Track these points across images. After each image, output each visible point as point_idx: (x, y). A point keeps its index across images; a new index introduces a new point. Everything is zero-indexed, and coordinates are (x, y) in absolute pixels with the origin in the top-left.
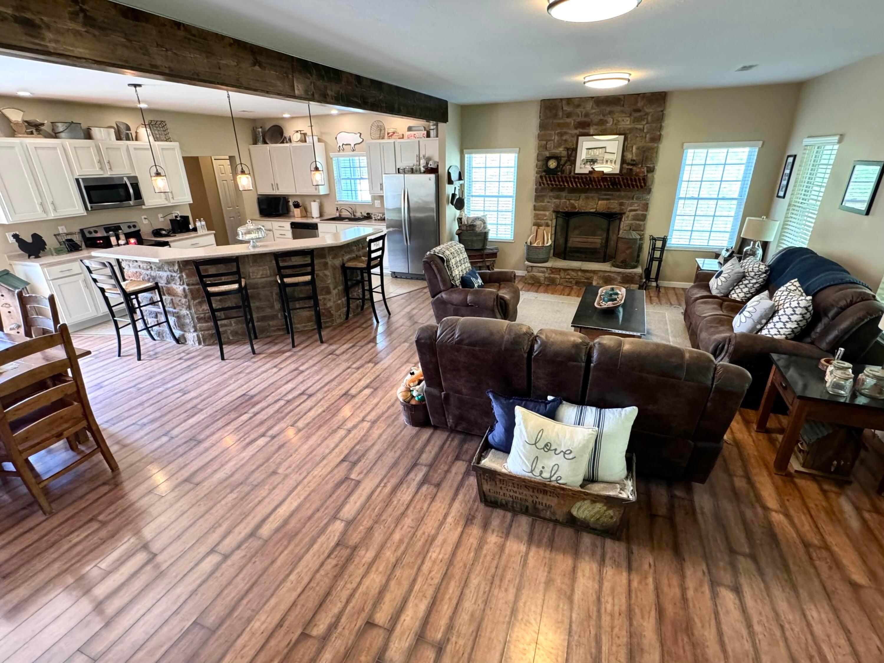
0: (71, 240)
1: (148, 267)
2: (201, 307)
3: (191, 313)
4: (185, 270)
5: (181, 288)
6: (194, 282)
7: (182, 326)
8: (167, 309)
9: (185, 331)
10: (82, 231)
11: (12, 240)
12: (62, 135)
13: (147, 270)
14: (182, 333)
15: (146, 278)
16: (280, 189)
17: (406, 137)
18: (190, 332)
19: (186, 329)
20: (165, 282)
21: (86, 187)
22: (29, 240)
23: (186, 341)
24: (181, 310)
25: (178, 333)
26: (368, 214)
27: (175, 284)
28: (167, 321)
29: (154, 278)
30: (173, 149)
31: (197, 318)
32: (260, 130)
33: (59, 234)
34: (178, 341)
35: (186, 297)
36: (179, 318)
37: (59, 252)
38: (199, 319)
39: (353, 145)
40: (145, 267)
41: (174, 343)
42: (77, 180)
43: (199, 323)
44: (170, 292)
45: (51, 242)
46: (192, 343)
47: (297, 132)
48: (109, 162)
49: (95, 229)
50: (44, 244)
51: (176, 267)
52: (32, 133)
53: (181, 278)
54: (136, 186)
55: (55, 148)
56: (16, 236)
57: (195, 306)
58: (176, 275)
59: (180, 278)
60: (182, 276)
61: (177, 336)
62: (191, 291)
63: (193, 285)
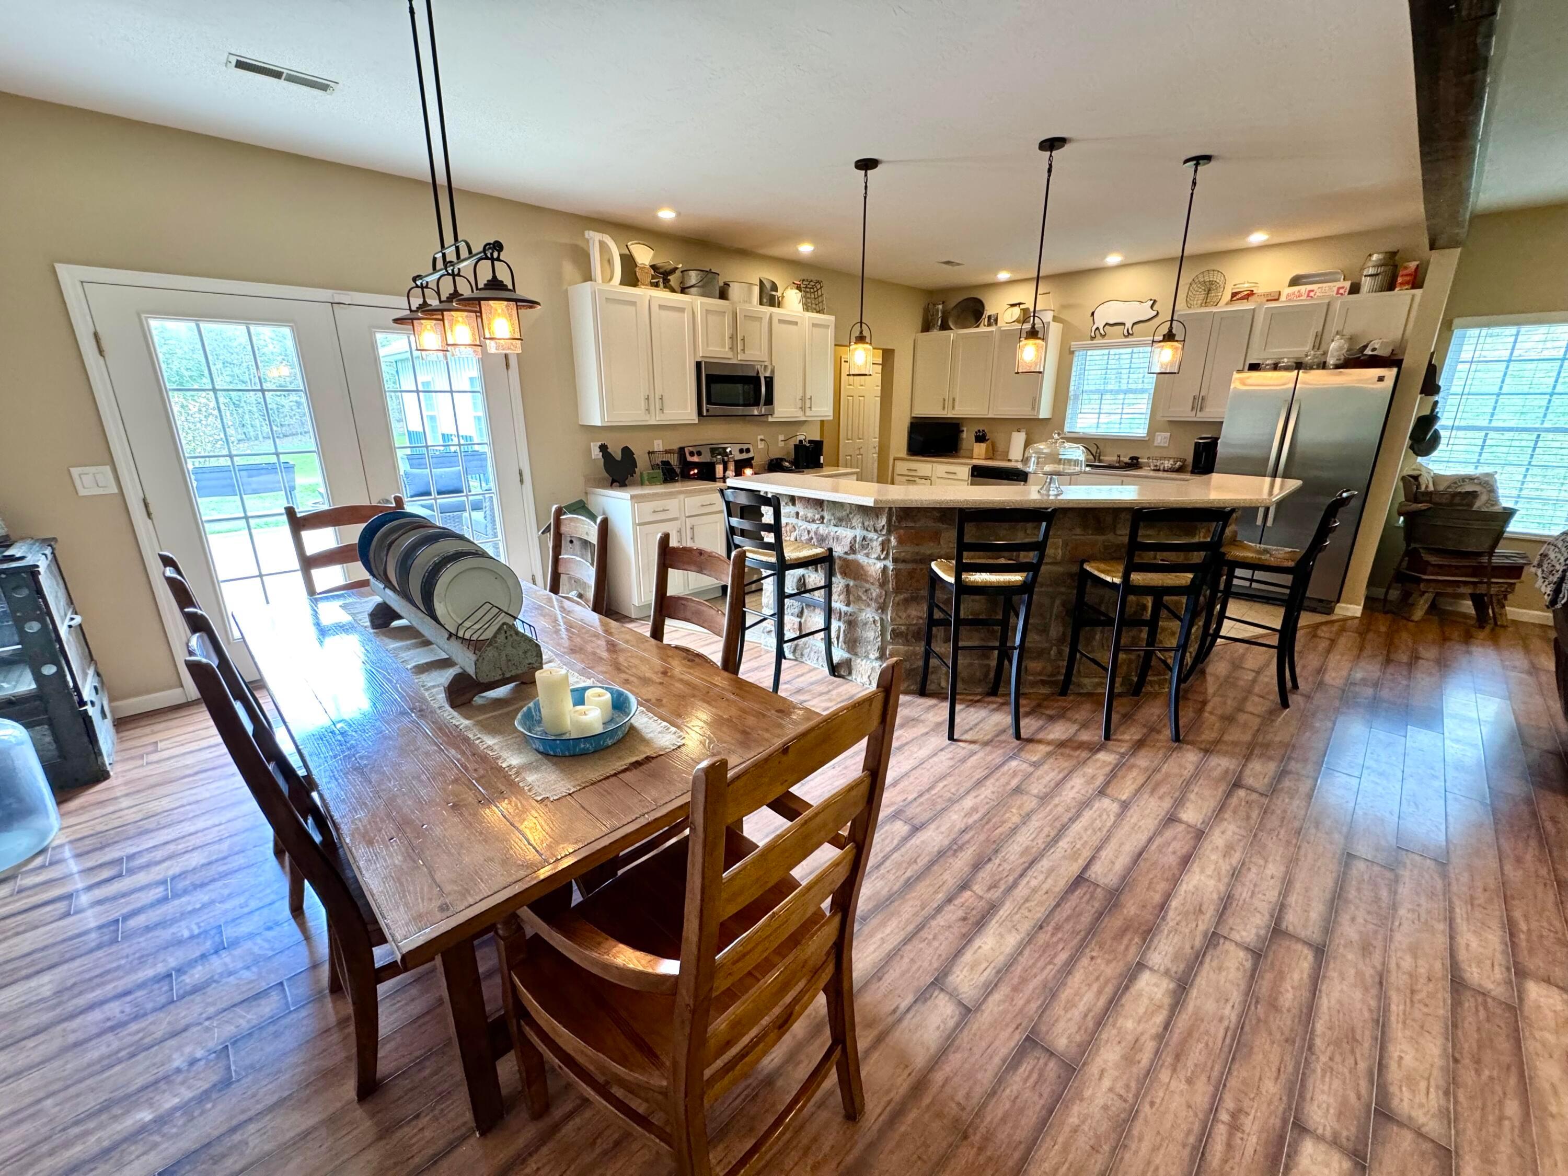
0: (666, 463)
1: (817, 516)
2: (906, 609)
3: (882, 619)
4: (897, 528)
5: (880, 565)
6: (908, 557)
7: (852, 644)
8: (834, 605)
9: (856, 654)
10: (682, 450)
11: (596, 453)
12: (693, 290)
13: (814, 521)
14: (846, 655)
15: (805, 537)
16: (957, 408)
17: (1283, 298)
18: (867, 657)
19: (861, 651)
20: (847, 549)
21: (707, 376)
22: (618, 456)
23: (850, 673)
24: (861, 610)
25: (839, 654)
26: (1132, 458)
27: (867, 555)
28: (827, 629)
29: (822, 539)
30: (827, 327)
31: (893, 630)
32: (940, 307)
33: (653, 452)
34: (834, 669)
35: (883, 584)
36: (852, 623)
37: (652, 481)
38: (896, 634)
39: (1129, 325)
40: (810, 515)
41: (826, 670)
42: (698, 364)
43: (892, 643)
44: (852, 570)
45: (642, 461)
46: (865, 679)
47: (1013, 305)
48: (743, 340)
49: (699, 449)
50: (635, 465)
51: (883, 521)
52: (656, 285)
53: (885, 545)
54: (770, 382)
55: (682, 310)
56: (603, 448)
57: (897, 605)
58: (876, 540)
59: (883, 544)
60: (889, 541)
61: (836, 659)
62: (897, 572)
63: (904, 561)
